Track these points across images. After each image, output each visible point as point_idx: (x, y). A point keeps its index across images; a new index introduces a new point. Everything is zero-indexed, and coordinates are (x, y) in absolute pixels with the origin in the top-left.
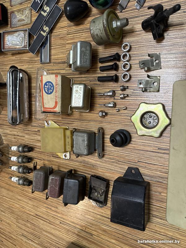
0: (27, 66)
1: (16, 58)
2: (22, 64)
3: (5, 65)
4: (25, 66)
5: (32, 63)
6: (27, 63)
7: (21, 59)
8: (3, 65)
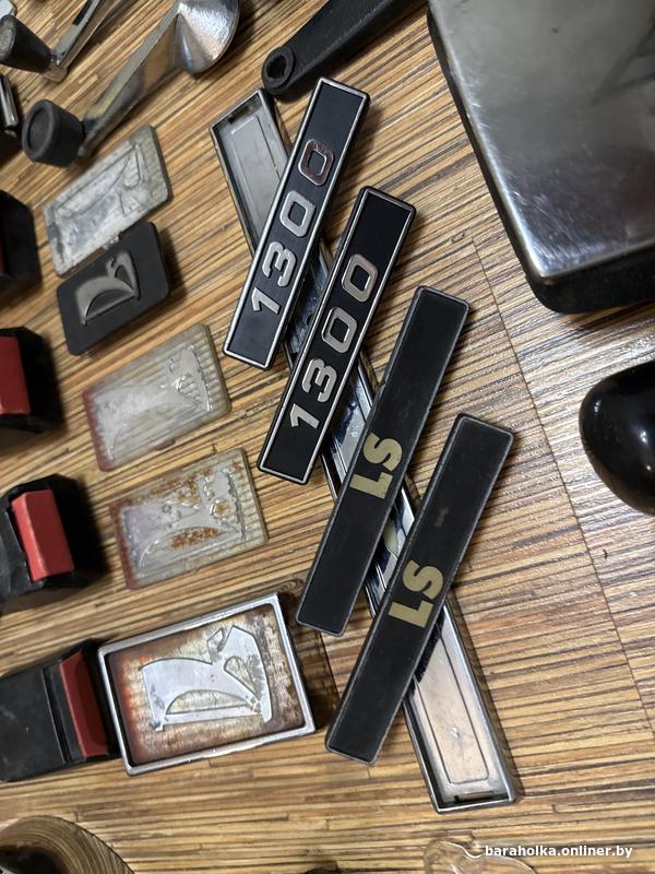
0: (321, 823)
1: (215, 771)
2: (278, 811)
3: (144, 812)
4: (303, 819)
5: (349, 797)
6: (309, 800)
7: (256, 774)
8: (129, 814)
